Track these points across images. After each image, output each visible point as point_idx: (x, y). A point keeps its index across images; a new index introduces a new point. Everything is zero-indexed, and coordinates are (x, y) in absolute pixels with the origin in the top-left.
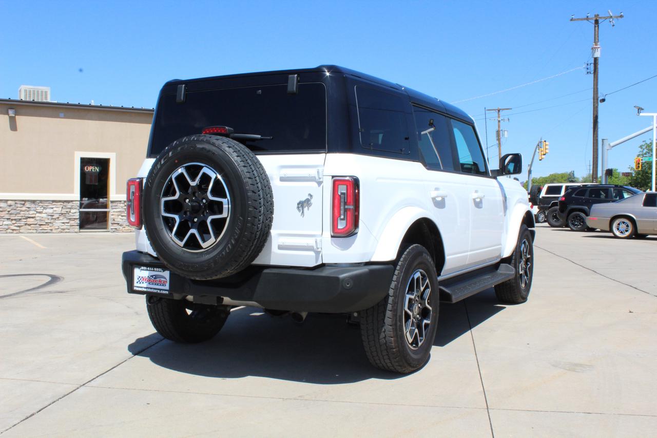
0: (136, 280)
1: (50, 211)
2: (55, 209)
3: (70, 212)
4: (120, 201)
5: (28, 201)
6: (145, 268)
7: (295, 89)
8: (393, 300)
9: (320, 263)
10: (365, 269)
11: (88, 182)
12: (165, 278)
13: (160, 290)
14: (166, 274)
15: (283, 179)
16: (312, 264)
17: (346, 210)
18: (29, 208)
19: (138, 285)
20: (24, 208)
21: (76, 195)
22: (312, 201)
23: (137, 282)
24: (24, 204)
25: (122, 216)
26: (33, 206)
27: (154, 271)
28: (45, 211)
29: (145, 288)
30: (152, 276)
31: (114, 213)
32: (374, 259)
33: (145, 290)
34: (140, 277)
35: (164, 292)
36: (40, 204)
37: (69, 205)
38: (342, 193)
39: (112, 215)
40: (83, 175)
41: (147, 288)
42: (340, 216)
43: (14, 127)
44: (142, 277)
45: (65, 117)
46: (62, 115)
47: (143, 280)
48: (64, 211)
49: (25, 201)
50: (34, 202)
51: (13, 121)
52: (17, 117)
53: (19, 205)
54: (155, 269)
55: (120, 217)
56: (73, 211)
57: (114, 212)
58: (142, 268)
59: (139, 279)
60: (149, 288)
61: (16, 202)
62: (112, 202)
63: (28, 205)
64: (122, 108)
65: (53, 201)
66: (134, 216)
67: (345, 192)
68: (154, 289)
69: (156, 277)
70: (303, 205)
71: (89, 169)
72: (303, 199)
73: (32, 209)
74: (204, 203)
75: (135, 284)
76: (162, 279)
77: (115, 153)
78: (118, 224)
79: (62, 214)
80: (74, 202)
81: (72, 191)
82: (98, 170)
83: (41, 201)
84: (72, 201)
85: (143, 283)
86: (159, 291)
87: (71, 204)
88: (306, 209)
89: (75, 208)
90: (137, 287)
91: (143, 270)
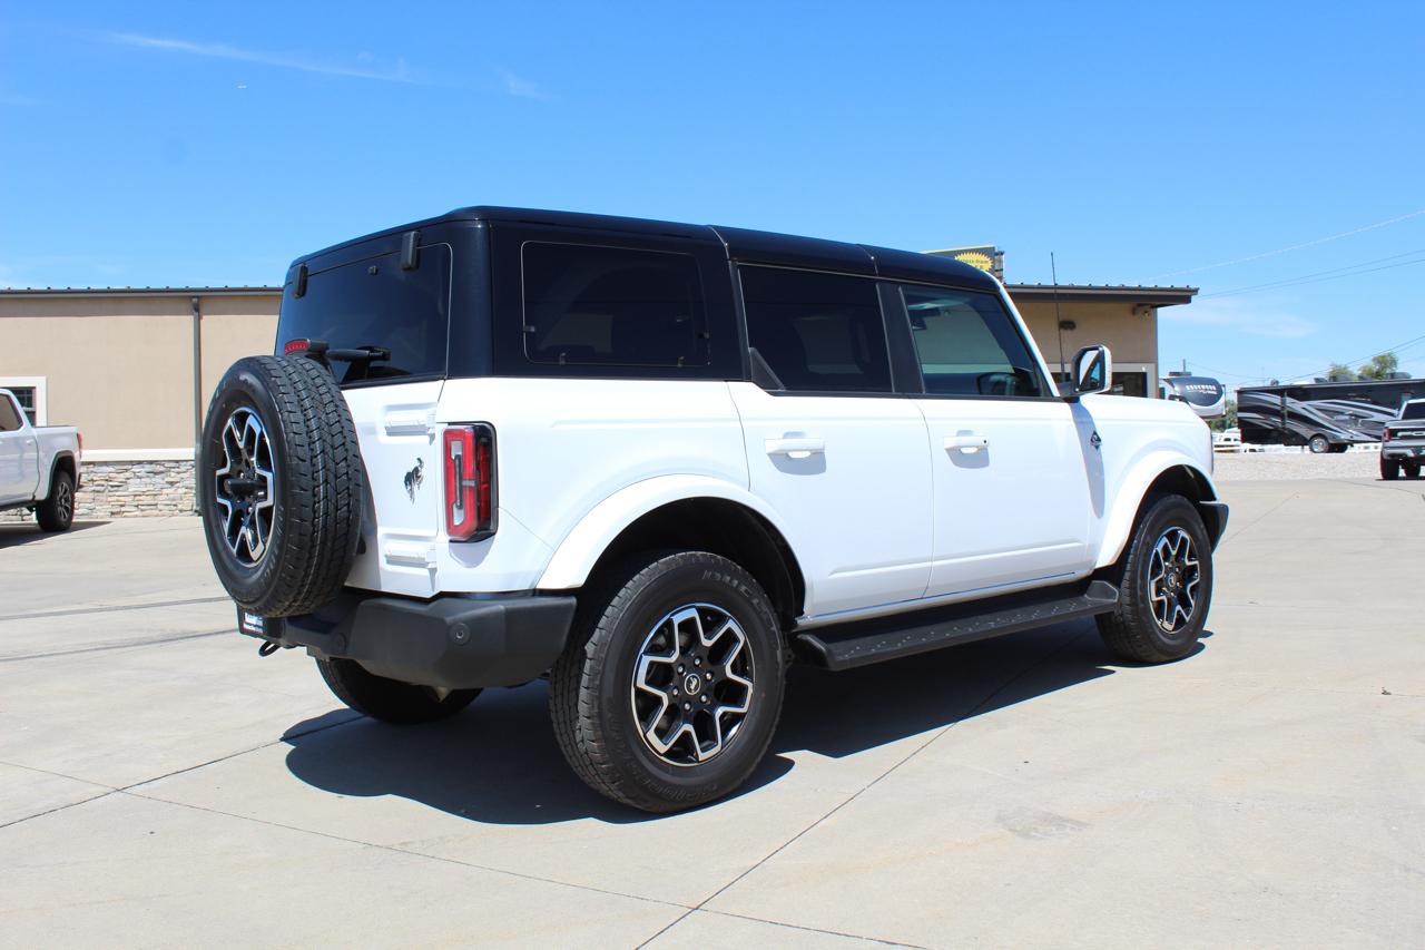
7: (410, 261)
8: (591, 668)
9: (436, 592)
10: (500, 606)
15: (392, 432)
16: (428, 594)
17: (463, 489)
22: (423, 472)
29: (255, 626)
32: (542, 585)
33: (253, 629)
38: (457, 456)
42: (455, 501)
67: (460, 453)
70: (412, 477)
72: (411, 470)
88: (415, 487)
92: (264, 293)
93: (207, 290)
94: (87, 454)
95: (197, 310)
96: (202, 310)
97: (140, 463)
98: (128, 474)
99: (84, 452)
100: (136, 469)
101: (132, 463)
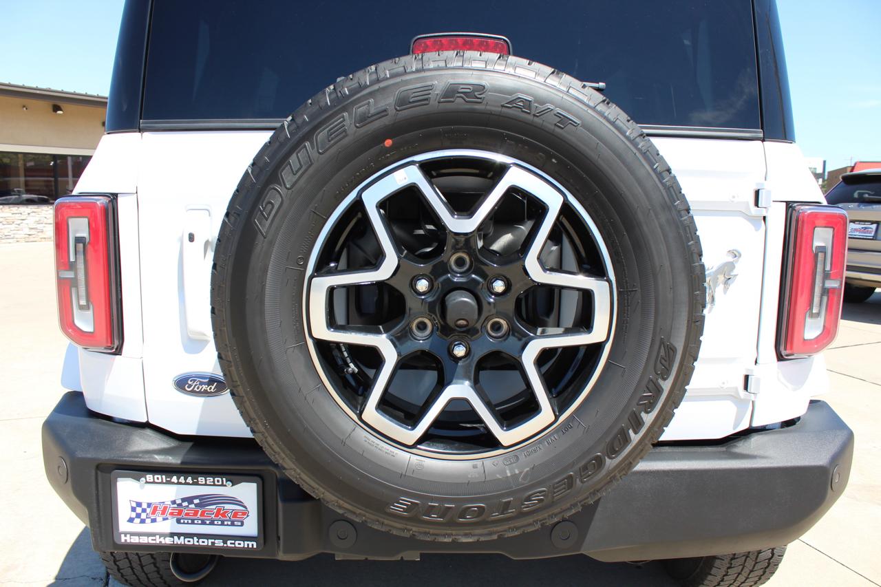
0: (124, 511)
6: (158, 478)
12: (240, 503)
13: (225, 538)
14: (247, 492)
17: (825, 291)
19: (137, 527)
23: (131, 520)
27: (196, 484)
29: (164, 536)
30: (190, 500)
33: (166, 540)
34: (139, 504)
35: (240, 544)
38: (821, 249)
41: (172, 535)
42: (811, 309)
44: (149, 505)
47: (154, 513)
54: (201, 480)
58: (150, 477)
59: (139, 510)
60: (179, 535)
66: (90, 313)
67: (824, 244)
68: (200, 536)
69: (204, 501)
74: (497, 295)
75: (123, 525)
76: (227, 507)
85: (154, 521)
86: (219, 543)
90: (132, 534)
91: (154, 482)
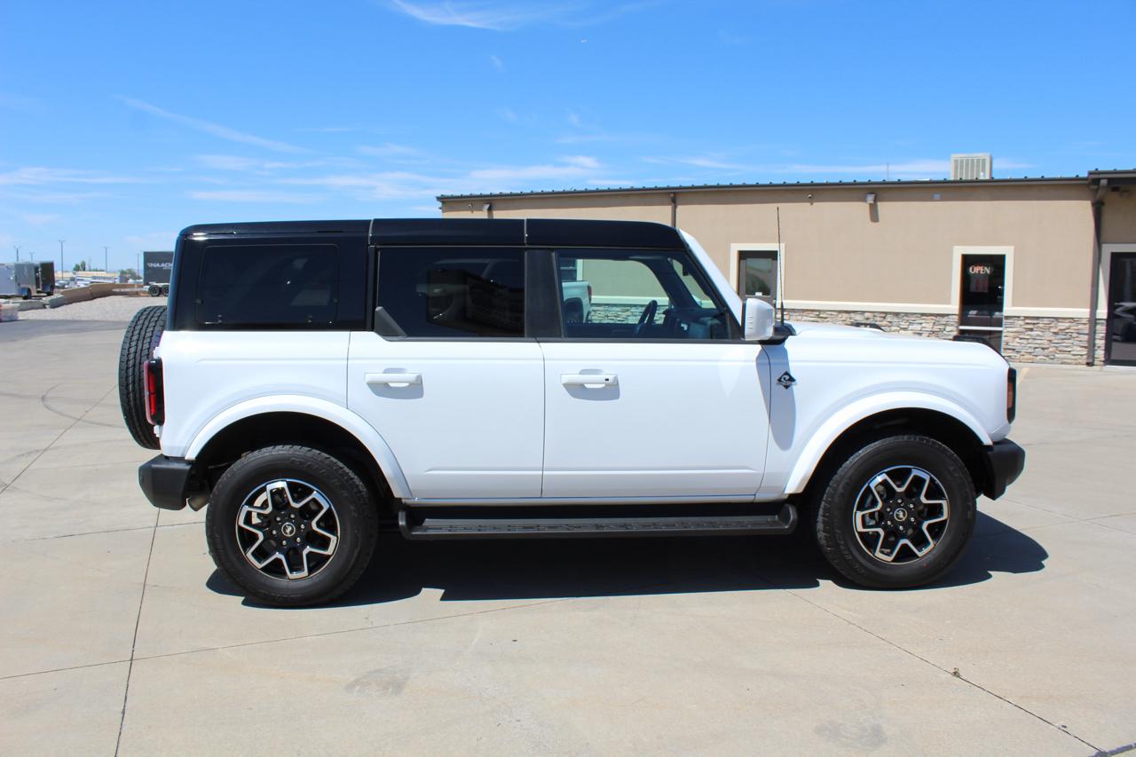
1: (919, 327)
2: (923, 325)
3: (945, 330)
4: (1019, 317)
5: (890, 313)
11: (973, 288)
18: (890, 322)
20: (884, 323)
21: (954, 307)
24: (884, 317)
25: (1021, 339)
26: (896, 320)
28: (911, 327)
31: (1008, 334)
36: (905, 318)
37: (943, 320)
39: (1006, 336)
40: (966, 278)
43: (874, 217)
45: (942, 199)
46: (937, 196)
48: (936, 328)
49: (886, 313)
50: (897, 314)
51: (873, 208)
52: (879, 204)
53: (878, 319)
55: (1017, 340)
56: (948, 328)
57: (1008, 332)
61: (876, 314)
62: (1007, 318)
63: (889, 318)
64: (1026, 180)
65: (923, 315)
71: (976, 270)
73: (895, 324)
77: (1013, 247)
78: (1014, 350)
79: (934, 332)
80: (950, 317)
81: (948, 301)
82: (988, 272)
83: (906, 314)
84: (948, 315)
87: (946, 319)
89: (952, 325)
92: (716, 189)
93: (681, 188)
94: (596, 298)
95: (674, 202)
96: (677, 202)
97: (635, 306)
98: (628, 313)
99: (593, 297)
100: (633, 310)
101: (631, 306)
